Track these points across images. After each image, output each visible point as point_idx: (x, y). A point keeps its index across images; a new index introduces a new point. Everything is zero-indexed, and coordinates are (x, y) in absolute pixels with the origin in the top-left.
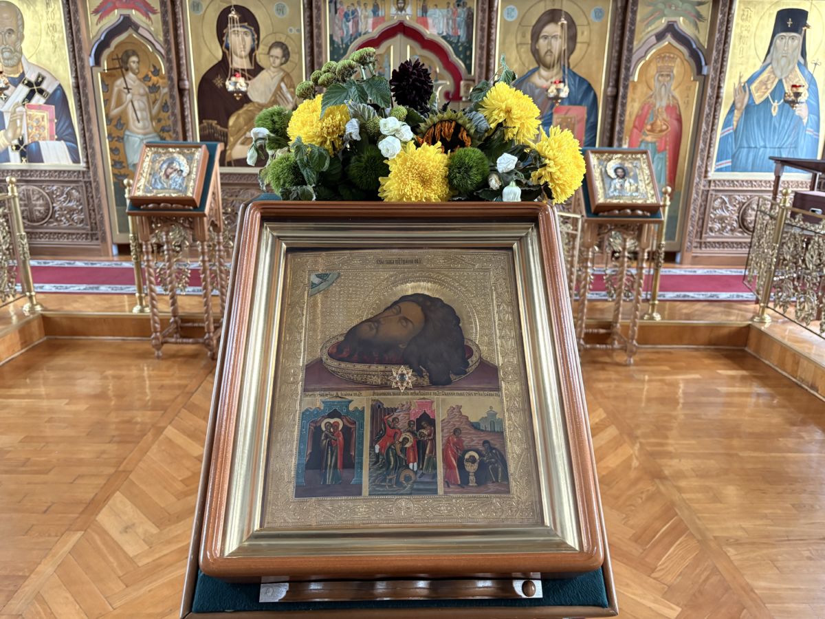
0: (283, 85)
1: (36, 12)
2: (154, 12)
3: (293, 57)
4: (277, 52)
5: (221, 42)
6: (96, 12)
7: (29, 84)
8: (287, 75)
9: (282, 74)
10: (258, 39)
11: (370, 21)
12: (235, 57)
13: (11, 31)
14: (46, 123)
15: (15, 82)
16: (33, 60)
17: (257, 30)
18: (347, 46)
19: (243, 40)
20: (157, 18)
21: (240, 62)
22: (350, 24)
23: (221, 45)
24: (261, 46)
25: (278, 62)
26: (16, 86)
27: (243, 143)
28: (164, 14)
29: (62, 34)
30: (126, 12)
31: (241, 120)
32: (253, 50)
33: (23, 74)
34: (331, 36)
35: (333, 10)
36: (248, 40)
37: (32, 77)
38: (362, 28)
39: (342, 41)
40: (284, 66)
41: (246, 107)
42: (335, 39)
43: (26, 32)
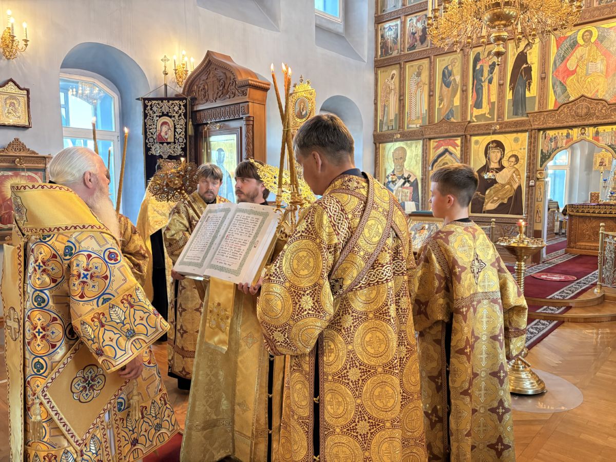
0: (514, 174)
1: (411, 150)
2: (458, 146)
3: (521, 161)
4: (513, 159)
5: (486, 157)
6: (434, 148)
7: (405, 179)
8: (517, 170)
9: (514, 169)
10: (504, 154)
11: (564, 141)
12: (492, 163)
13: (401, 158)
14: (408, 194)
15: (399, 178)
16: (407, 169)
17: (504, 150)
18: (550, 154)
19: (496, 155)
20: (459, 148)
21: (494, 165)
22: (553, 143)
23: (486, 158)
24: (505, 157)
25: (512, 164)
26: (400, 179)
27: (491, 203)
28: (461, 148)
29: (420, 158)
30: (446, 147)
31: (492, 192)
32: (501, 159)
33: (403, 175)
34: (542, 150)
35: (544, 138)
36: (499, 155)
37: (406, 176)
38: (559, 145)
39: (548, 151)
40: (515, 166)
41: (495, 185)
42: (544, 151)
43: (407, 158)
